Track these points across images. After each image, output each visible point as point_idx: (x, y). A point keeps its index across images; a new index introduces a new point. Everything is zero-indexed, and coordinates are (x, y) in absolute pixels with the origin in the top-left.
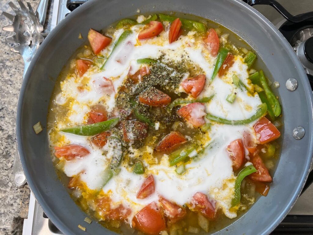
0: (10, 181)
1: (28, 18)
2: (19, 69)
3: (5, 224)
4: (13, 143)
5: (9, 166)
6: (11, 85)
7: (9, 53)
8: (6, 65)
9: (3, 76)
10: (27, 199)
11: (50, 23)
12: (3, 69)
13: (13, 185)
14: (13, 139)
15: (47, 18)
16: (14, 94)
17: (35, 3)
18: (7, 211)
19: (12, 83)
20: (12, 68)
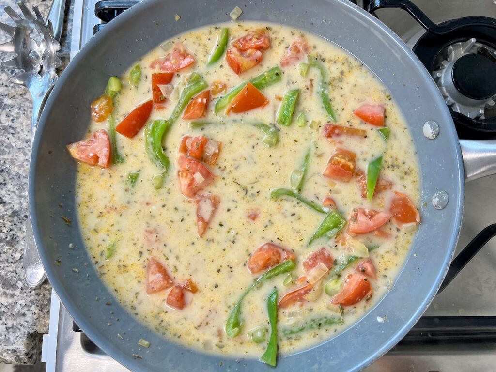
0: (20, 280)
1: (35, 30)
2: (24, 110)
3: (14, 343)
4: (21, 222)
5: (17, 257)
6: (13, 134)
7: (8, 85)
8: (3, 104)
10: (47, 305)
11: (69, 37)
13: (24, 286)
14: (21, 217)
15: (65, 29)
16: (19, 148)
17: (45, 5)
18: (18, 324)
19: (15, 131)
20: (13, 108)
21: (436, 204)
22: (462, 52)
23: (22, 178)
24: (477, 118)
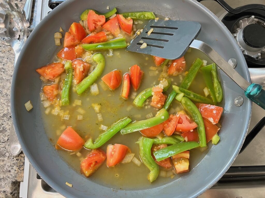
0: (7, 152)
1: (16, 16)
2: (10, 59)
3: (4, 187)
4: (8, 120)
5: (6, 139)
6: (4, 72)
10: (22, 165)
11: (34, 20)
13: (10, 155)
14: (8, 117)
15: (32, 16)
16: (7, 80)
17: (21, 3)
18: (6, 176)
20: (4, 58)
21: (237, 104)
22: (247, 24)
23: (8, 96)
24: (257, 58)
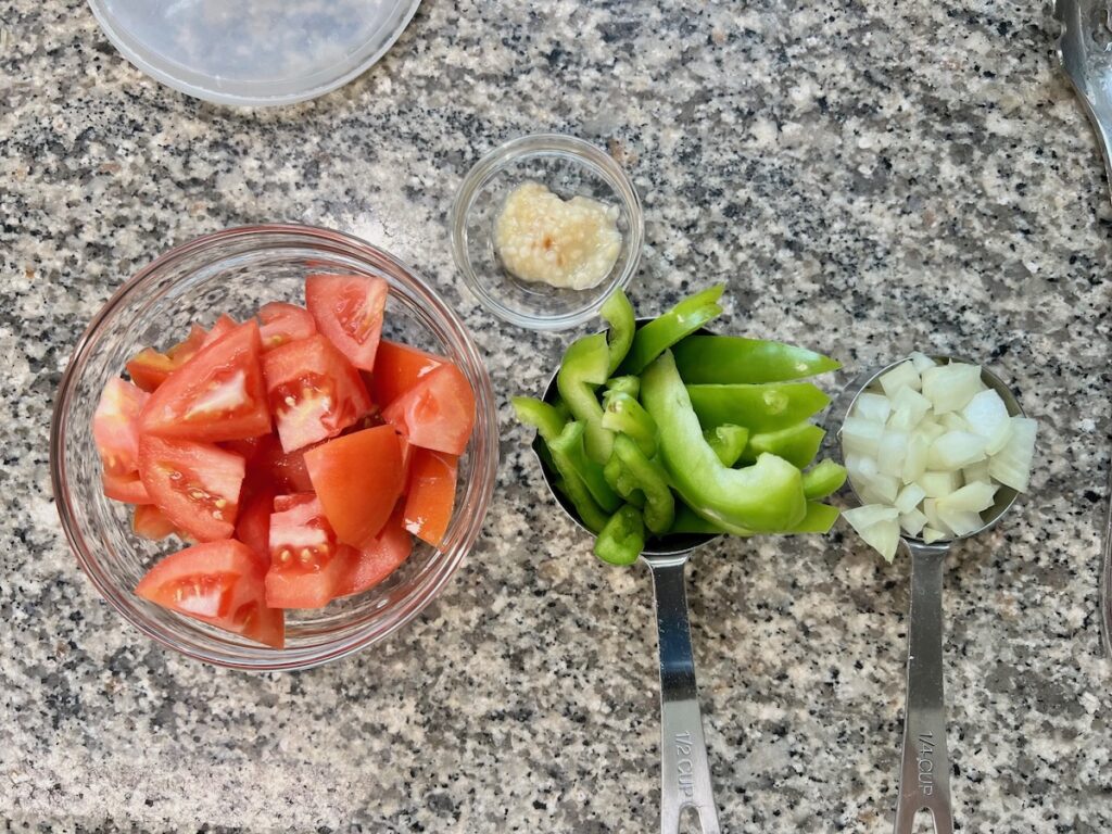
2: (1054, 155)
4: (1078, 513)
5: (1075, 620)
6: (1026, 232)
7: (993, 71)
8: (986, 134)
9: (982, 187)
12: (977, 154)
14: (1076, 496)
16: (1051, 280)
18: (1091, 817)
19: (1030, 223)
20: (1018, 149)
23: (1067, 375)
